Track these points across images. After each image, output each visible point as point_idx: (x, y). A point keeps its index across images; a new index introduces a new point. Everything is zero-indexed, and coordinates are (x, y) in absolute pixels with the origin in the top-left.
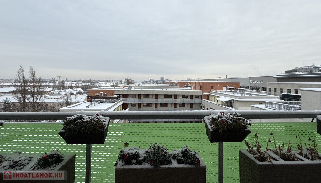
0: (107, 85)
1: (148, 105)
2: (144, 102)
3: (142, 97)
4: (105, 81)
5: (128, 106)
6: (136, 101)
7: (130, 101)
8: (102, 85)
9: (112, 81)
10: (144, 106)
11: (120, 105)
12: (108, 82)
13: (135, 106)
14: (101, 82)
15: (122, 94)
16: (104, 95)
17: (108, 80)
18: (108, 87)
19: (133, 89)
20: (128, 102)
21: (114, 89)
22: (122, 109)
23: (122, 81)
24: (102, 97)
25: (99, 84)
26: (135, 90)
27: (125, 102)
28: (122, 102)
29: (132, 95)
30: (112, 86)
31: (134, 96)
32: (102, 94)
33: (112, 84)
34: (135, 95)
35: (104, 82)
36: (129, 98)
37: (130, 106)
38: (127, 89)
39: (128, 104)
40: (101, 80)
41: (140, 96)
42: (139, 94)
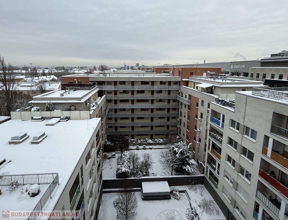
0: (80, 72)
1: (125, 92)
2: (120, 89)
3: (118, 84)
4: (79, 67)
5: (104, 93)
6: (112, 88)
7: (106, 88)
8: (76, 72)
9: (86, 67)
10: (120, 93)
11: (96, 93)
12: (82, 68)
13: (111, 93)
14: (74, 68)
15: (97, 81)
16: (78, 82)
17: (82, 66)
18: (82, 74)
19: (108, 76)
20: (104, 89)
21: (88, 76)
22: (98, 97)
23: (96, 68)
24: (76, 84)
25: (73, 71)
26: (110, 76)
27: (101, 89)
28: (98, 89)
29: (107, 82)
30: (86, 73)
31: (109, 83)
32: (77, 81)
33: (86, 71)
34: (111, 82)
35: (78, 69)
36: (105, 85)
37: (106, 93)
38: (101, 76)
39: (104, 91)
40: (74, 67)
41: (115, 83)
42: (114, 81)
